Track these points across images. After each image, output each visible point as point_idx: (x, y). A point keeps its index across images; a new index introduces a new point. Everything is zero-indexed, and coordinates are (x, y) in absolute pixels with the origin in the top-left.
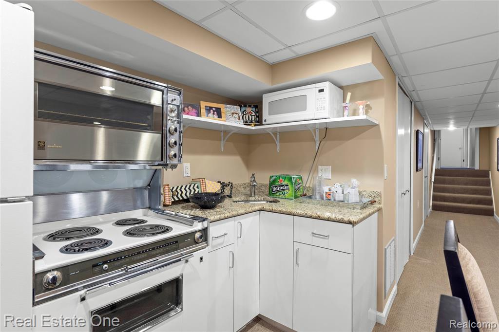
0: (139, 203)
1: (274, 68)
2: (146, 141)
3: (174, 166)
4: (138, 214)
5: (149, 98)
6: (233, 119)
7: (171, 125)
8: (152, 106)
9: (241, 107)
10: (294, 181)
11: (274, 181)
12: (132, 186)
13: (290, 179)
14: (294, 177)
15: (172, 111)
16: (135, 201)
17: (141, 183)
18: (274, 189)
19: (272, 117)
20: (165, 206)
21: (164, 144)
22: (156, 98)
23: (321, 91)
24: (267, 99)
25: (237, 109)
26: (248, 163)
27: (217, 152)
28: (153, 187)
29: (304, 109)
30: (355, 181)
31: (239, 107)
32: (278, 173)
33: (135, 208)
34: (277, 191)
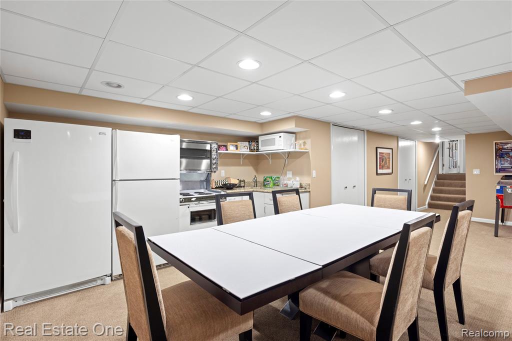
0: (202, 187)
1: (262, 125)
2: (205, 163)
3: (215, 172)
4: (202, 191)
5: (205, 147)
6: (244, 149)
7: (214, 157)
8: (206, 150)
9: (249, 142)
10: (273, 179)
11: (265, 179)
12: (199, 180)
13: (272, 178)
14: (274, 177)
15: (214, 151)
16: (201, 185)
17: (203, 178)
18: (266, 183)
19: (264, 147)
20: (212, 188)
21: (211, 164)
22: (208, 147)
23: (280, 137)
24: (261, 139)
25: (247, 144)
26: (257, 170)
27: (239, 165)
28: (208, 180)
29: (274, 145)
30: (298, 179)
31: (248, 143)
32: (267, 176)
33: (201, 189)
34: (267, 184)
